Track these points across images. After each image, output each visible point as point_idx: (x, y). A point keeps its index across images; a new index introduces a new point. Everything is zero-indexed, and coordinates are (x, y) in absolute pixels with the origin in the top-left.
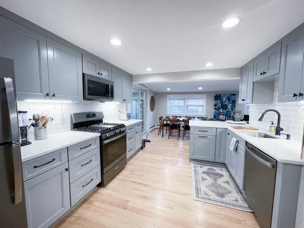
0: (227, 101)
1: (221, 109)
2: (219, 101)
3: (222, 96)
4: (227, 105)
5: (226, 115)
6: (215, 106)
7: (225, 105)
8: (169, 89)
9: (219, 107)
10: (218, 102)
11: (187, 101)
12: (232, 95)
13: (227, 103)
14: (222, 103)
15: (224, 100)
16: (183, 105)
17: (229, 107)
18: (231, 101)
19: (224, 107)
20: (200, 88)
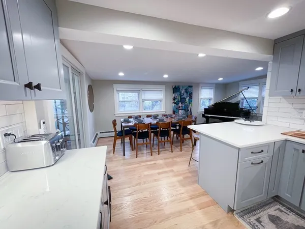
0: (185, 94)
1: (180, 103)
2: (178, 93)
3: (181, 88)
4: (185, 98)
5: (184, 110)
6: (174, 99)
7: (183, 98)
8: (121, 74)
9: (178, 101)
10: (177, 95)
11: (143, 93)
12: (189, 86)
13: (185, 96)
14: (181, 97)
15: (183, 92)
16: (137, 99)
17: (187, 100)
18: (189, 93)
19: (183, 100)
20: (166, 76)
